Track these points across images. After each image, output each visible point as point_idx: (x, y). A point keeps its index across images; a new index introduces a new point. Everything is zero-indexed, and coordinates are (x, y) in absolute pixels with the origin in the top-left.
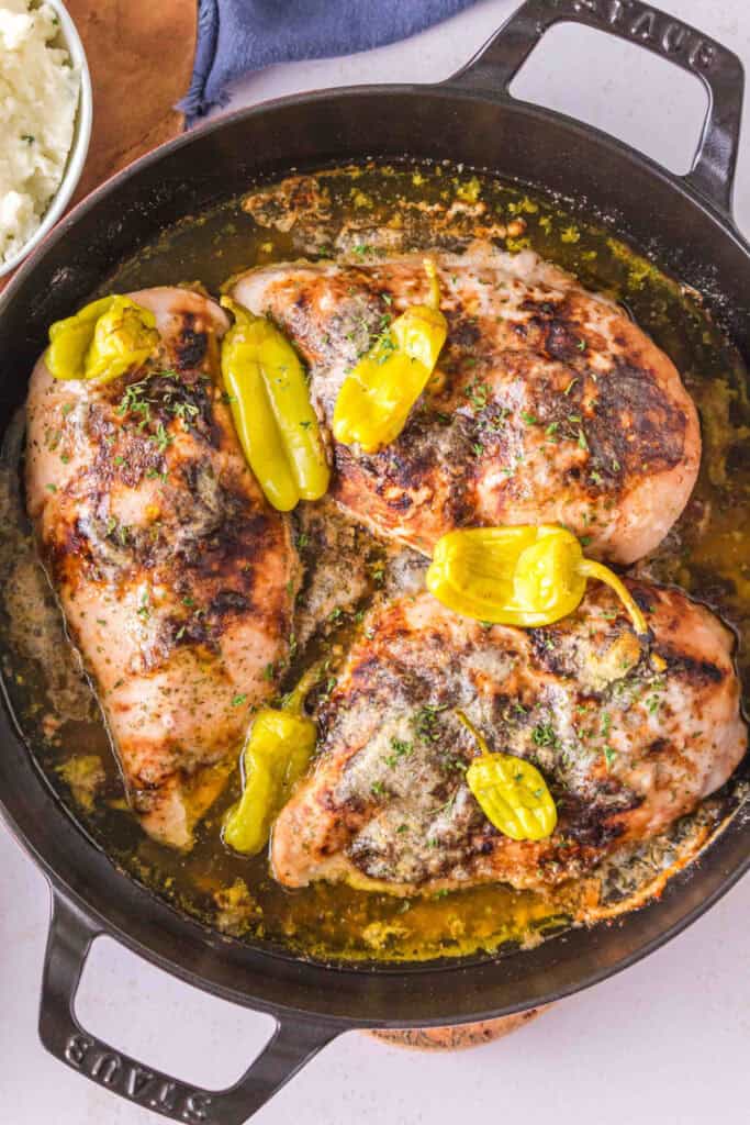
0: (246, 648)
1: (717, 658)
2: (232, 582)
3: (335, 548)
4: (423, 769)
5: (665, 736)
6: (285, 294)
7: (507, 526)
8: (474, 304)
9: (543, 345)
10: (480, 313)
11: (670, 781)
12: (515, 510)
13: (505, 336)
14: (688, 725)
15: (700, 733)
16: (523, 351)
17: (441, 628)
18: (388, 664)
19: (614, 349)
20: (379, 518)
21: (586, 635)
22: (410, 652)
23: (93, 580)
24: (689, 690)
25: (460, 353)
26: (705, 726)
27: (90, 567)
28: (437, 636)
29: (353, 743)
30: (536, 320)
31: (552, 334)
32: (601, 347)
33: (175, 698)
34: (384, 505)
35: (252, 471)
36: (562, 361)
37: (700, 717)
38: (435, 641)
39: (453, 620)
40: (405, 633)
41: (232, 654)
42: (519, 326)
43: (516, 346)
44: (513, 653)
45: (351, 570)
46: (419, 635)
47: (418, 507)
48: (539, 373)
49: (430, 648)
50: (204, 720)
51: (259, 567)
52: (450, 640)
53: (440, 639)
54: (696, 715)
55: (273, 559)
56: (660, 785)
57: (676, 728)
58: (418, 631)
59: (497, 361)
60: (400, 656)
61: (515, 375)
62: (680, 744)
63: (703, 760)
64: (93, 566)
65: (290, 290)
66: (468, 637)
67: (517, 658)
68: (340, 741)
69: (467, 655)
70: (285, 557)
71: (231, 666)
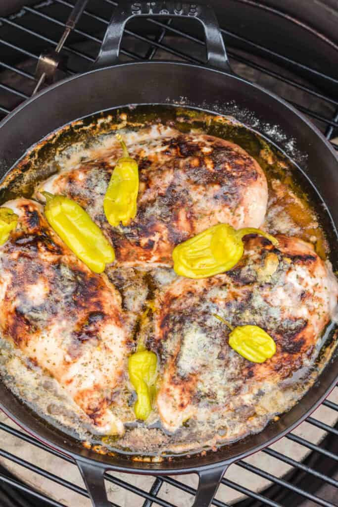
0: (111, 334)
1: (309, 253)
2: (92, 308)
3: (128, 279)
4: (210, 348)
5: (304, 289)
6: (62, 182)
7: (198, 235)
8: (142, 152)
9: (179, 154)
10: (147, 154)
11: (314, 309)
12: (199, 225)
13: (162, 158)
14: (311, 282)
15: (317, 284)
16: (173, 159)
17: (190, 289)
18: (174, 313)
19: (209, 144)
20: (142, 258)
21: (252, 263)
22: (181, 304)
23: (33, 333)
24: (305, 267)
25: (147, 172)
26: (318, 280)
27: (29, 328)
28: (190, 292)
29: (174, 353)
30: (172, 147)
31: (181, 149)
32: (204, 145)
33: (90, 366)
34: (142, 250)
35: (81, 260)
36: (191, 156)
37: (314, 277)
38: (190, 294)
39: (193, 284)
40: (175, 298)
41: (106, 339)
42: (166, 151)
43: (169, 159)
44: (225, 285)
45: (139, 285)
46: (182, 296)
47: (158, 243)
48: (184, 164)
49: (189, 298)
50: (107, 372)
51: (101, 299)
52: (195, 291)
53: (191, 293)
54: (313, 277)
55: (106, 294)
56: (311, 312)
57: (307, 284)
58: (180, 295)
59: (164, 168)
60: (178, 307)
61: (174, 169)
62: (311, 291)
63: (323, 295)
64: (30, 326)
65: (64, 179)
66: (203, 287)
67: (227, 286)
68: (168, 356)
69: (206, 294)
70: (110, 291)
71: (108, 344)
